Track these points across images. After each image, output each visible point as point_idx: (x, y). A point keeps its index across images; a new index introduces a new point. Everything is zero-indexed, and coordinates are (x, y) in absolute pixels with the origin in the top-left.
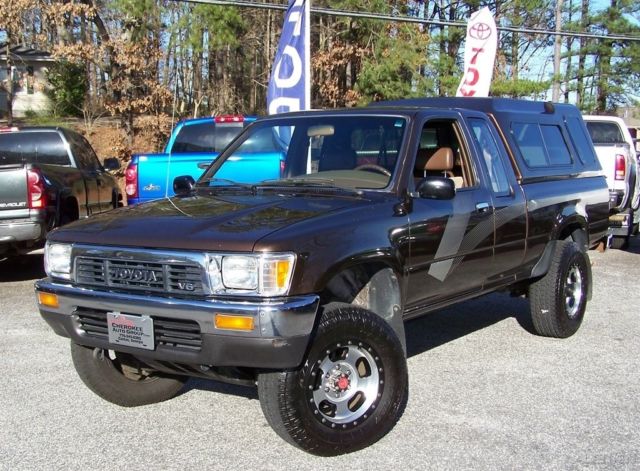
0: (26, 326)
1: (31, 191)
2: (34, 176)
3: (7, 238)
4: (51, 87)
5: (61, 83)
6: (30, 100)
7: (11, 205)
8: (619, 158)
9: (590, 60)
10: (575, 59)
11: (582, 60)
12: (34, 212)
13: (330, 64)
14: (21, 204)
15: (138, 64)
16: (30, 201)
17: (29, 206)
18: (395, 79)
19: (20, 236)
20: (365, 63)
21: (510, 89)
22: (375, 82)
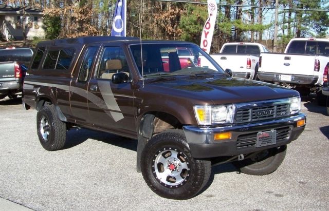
0: (10, 117)
1: (16, 71)
2: (17, 66)
3: (7, 88)
4: (45, 26)
5: (49, 25)
6: (37, 32)
7: (9, 76)
8: (249, 60)
9: (293, 15)
10: (287, 14)
11: (290, 15)
12: (17, 79)
13: (168, 17)
14: (12, 76)
15: (81, 17)
16: (16, 75)
17: (15, 77)
18: (196, 23)
19: (11, 88)
20: (182, 17)
21: (251, 28)
22: (187, 25)
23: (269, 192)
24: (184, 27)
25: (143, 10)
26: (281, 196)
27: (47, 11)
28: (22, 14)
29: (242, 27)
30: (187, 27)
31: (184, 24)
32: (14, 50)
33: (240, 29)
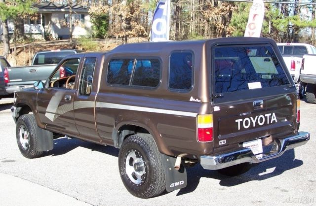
8: (293, 62)
20: (233, 14)
21: (309, 25)
22: (239, 23)
23: (277, 188)
24: (235, 25)
25: (194, 7)
26: (286, 191)
27: (93, 9)
28: (68, 13)
29: (299, 23)
30: (239, 25)
31: (236, 22)
32: (59, 52)
33: (297, 26)
